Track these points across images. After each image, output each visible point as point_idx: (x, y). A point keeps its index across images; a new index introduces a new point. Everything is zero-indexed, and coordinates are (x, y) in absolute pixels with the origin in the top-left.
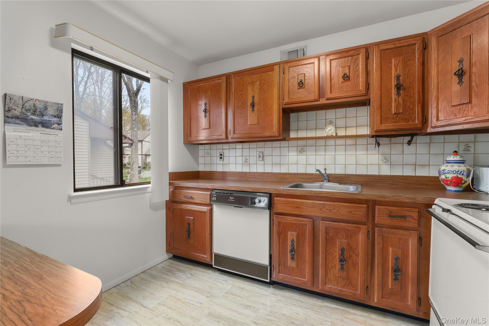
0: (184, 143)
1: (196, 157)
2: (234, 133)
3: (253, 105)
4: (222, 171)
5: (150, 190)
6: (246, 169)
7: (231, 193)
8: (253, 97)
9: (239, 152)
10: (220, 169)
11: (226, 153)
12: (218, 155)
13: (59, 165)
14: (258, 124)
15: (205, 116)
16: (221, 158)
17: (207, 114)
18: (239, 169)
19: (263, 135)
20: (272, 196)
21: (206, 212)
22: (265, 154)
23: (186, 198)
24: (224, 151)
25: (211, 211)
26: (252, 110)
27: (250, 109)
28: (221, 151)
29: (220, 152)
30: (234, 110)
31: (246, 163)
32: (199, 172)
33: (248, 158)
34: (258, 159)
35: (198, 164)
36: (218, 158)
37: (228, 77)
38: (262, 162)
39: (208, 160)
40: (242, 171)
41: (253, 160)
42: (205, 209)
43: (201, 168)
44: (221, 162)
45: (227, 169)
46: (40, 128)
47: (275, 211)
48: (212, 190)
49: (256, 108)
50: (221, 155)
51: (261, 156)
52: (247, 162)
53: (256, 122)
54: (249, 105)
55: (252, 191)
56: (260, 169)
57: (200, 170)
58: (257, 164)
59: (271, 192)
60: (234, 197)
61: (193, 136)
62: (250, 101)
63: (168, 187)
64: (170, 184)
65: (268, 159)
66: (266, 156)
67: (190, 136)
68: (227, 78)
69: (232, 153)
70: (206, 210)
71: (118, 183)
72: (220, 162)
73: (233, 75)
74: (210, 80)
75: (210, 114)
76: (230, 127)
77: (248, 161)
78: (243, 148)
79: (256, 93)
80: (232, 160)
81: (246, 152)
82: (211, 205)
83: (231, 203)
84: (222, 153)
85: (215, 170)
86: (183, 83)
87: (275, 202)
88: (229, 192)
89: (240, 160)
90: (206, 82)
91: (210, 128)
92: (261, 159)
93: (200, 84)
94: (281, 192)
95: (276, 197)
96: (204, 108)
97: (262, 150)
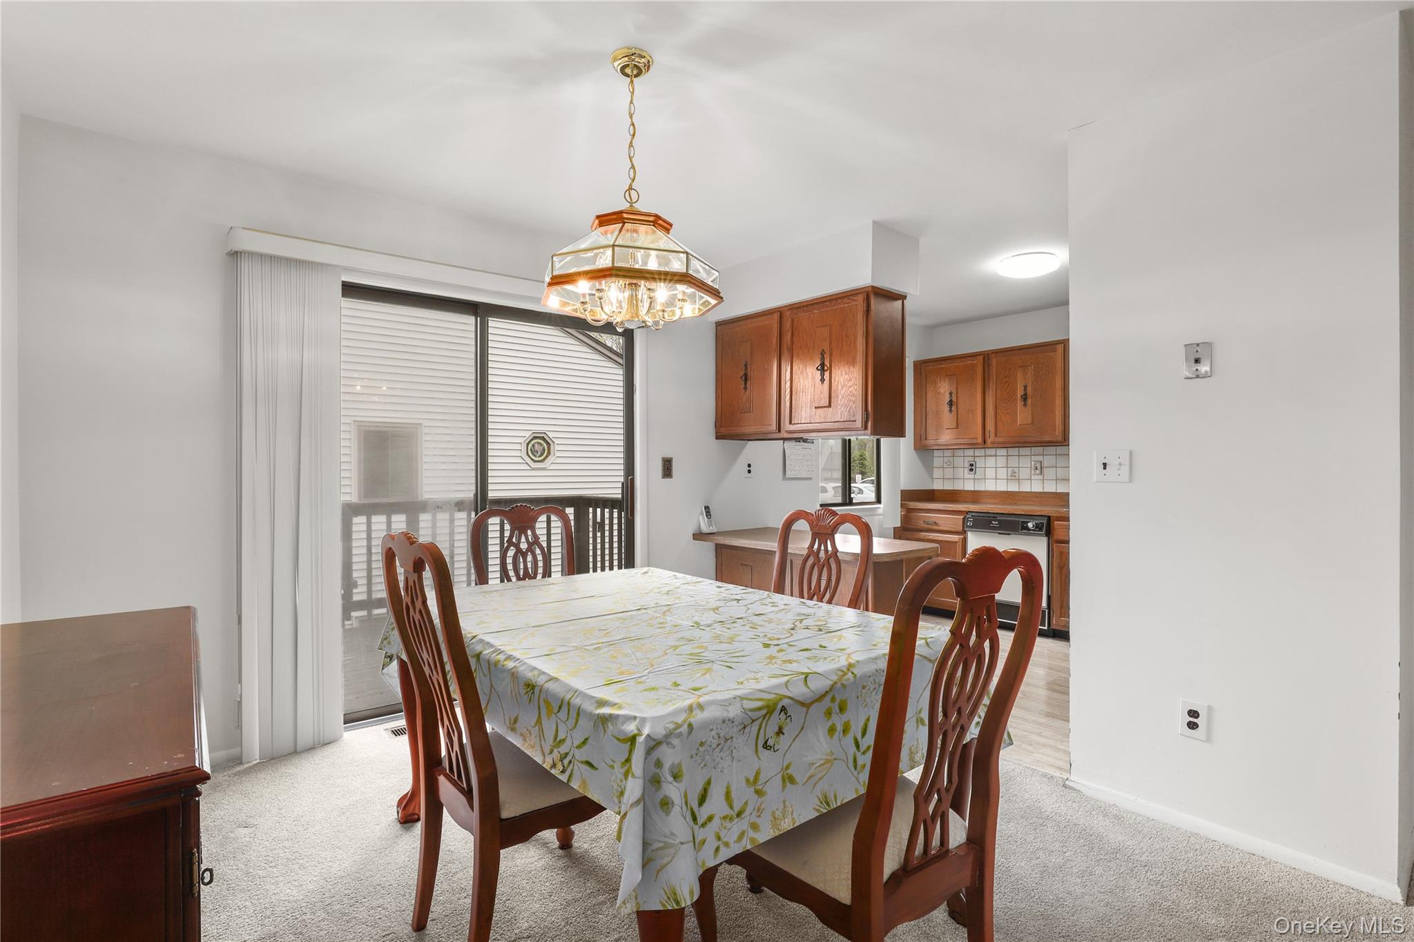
0: (915, 449)
1: (929, 468)
2: (996, 436)
3: (1025, 398)
4: (973, 489)
5: (880, 511)
6: (1013, 487)
7: (994, 516)
8: (1025, 387)
9: (1001, 461)
10: (969, 486)
11: (980, 463)
12: (967, 465)
13: (810, 479)
14: (1033, 423)
15: (951, 411)
16: (971, 470)
17: (954, 408)
18: (1002, 487)
19: (1039, 440)
20: (1052, 520)
21: (956, 542)
22: (1045, 464)
23: (927, 524)
24: (976, 459)
25: (965, 541)
26: (1024, 405)
27: (1020, 403)
28: (972, 459)
29: (969, 461)
30: (996, 404)
31: (1013, 478)
32: (933, 491)
33: (1016, 470)
34: (1033, 472)
35: (933, 479)
36: (967, 470)
37: (986, 356)
38: (1041, 477)
39: (949, 473)
40: (1006, 490)
41: (1024, 473)
42: (955, 538)
43: (938, 485)
44: (972, 476)
45: (980, 487)
46: (802, 443)
47: (1055, 537)
48: (967, 512)
49: (1029, 401)
50: (972, 465)
51: (1039, 468)
52: (1015, 476)
53: (1030, 421)
54: (1019, 397)
55: (1023, 513)
56: (1037, 487)
57: (935, 488)
58: (1031, 479)
59: (1050, 515)
60: (998, 520)
61: (930, 437)
62: (1020, 392)
63: (900, 510)
64: (902, 505)
65: (1049, 473)
66: (1046, 467)
67: (926, 440)
68: (984, 358)
69: (991, 462)
70: (957, 540)
71: (846, 500)
72: (968, 475)
73: (993, 355)
74: (958, 360)
75: (957, 408)
76: (990, 426)
77: (1017, 475)
78: (1009, 454)
79: (1030, 382)
80: (990, 473)
81: (1014, 461)
82: (964, 532)
83: (994, 528)
84: (974, 463)
85: (962, 489)
86: (914, 362)
87: (1056, 527)
88: (992, 515)
89: (1002, 473)
90: (952, 363)
91: (957, 427)
92: (1038, 472)
93: (942, 364)
94: (1063, 515)
95: (1057, 521)
96: (947, 399)
97: (1040, 458)
